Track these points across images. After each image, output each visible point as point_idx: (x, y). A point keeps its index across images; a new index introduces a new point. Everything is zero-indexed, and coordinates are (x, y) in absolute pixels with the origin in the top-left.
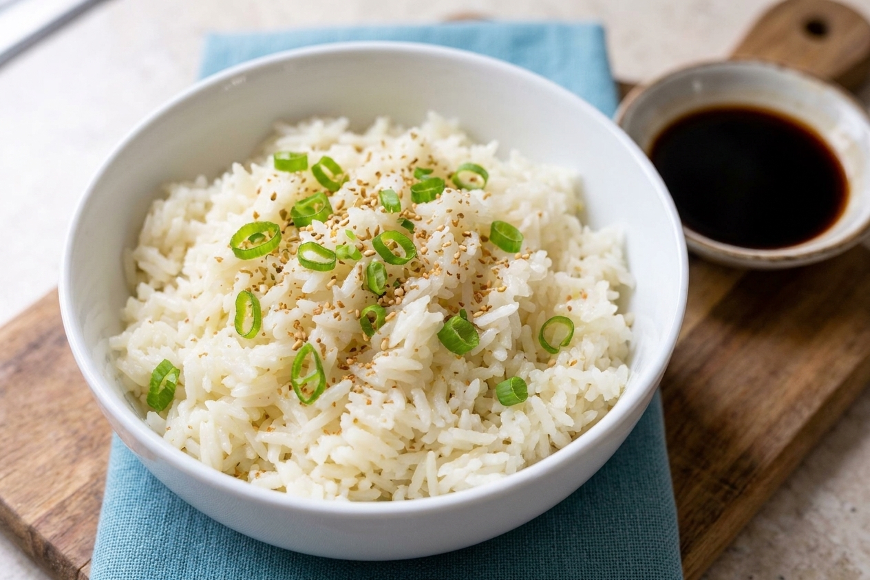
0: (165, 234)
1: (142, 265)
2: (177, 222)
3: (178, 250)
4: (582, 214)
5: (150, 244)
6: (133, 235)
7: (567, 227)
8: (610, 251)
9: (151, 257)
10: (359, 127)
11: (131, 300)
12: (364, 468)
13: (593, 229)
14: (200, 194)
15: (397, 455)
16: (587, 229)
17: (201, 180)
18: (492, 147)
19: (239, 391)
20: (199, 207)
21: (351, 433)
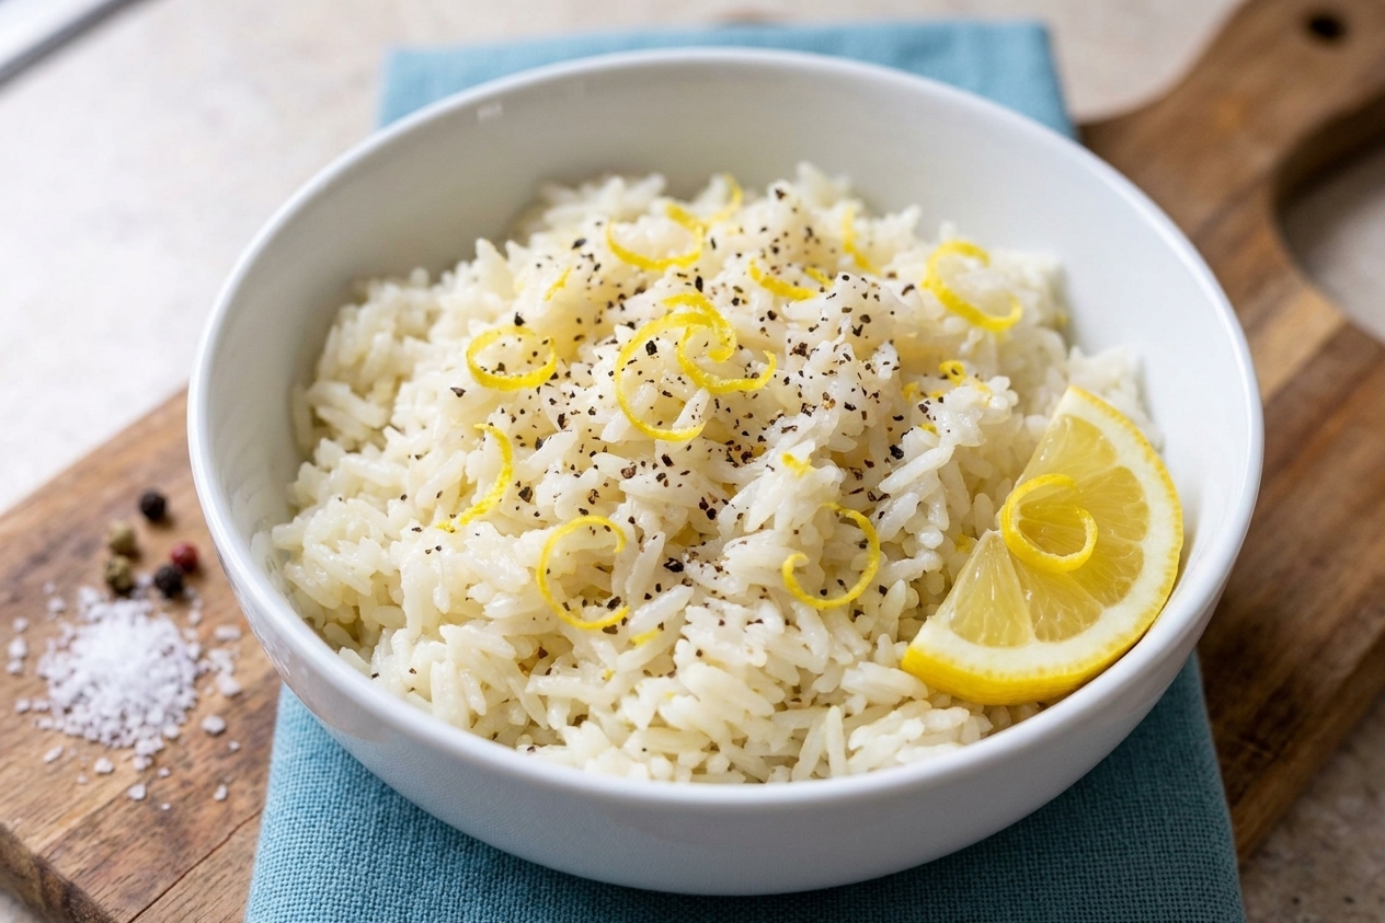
0: (361, 360)
1: (323, 413)
2: (382, 340)
3: (384, 388)
4: (1066, 330)
5: (336, 377)
6: (307, 364)
7: (1041, 349)
8: (1117, 386)
9: (338, 400)
10: (684, 190)
11: (306, 466)
12: (718, 734)
13: (1086, 353)
14: (418, 296)
15: (771, 711)
16: (1076, 351)
17: (420, 275)
18: (910, 216)
19: (498, 606)
20: (418, 318)
21: (693, 673)
